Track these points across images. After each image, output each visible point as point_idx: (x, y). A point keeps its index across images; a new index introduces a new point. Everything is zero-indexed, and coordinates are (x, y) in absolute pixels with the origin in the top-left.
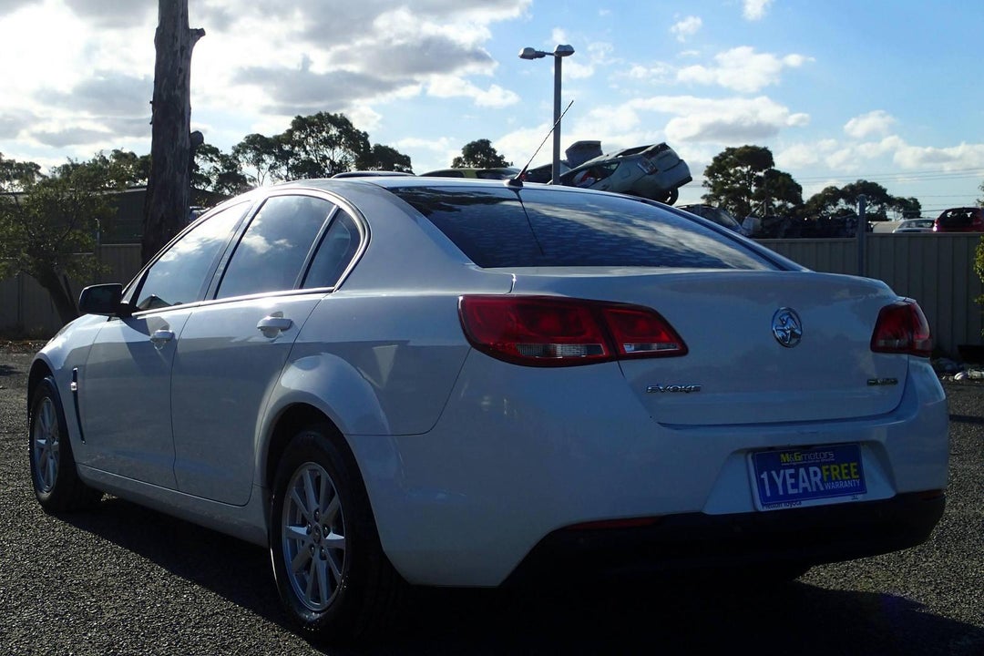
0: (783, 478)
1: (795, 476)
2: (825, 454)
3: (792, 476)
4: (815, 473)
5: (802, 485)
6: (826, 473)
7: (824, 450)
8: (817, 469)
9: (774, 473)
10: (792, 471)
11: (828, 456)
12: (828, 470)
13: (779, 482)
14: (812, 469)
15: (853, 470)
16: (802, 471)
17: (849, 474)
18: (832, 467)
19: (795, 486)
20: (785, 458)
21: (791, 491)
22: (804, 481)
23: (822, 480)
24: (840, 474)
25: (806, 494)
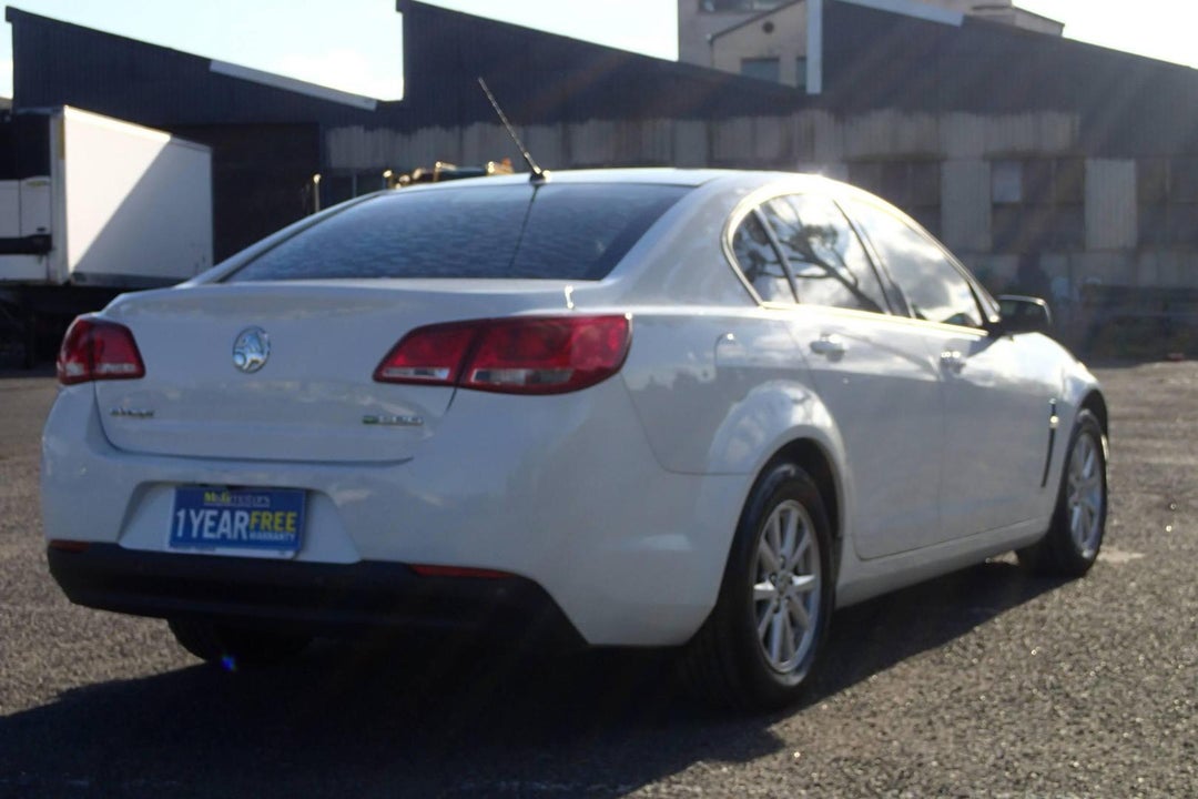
0: (202, 519)
1: (216, 519)
2: (260, 499)
3: (212, 518)
4: (242, 519)
5: (221, 529)
6: (254, 520)
7: (262, 494)
8: (245, 515)
9: (192, 513)
10: (215, 513)
11: (263, 502)
12: (259, 517)
13: (196, 523)
14: (238, 514)
15: (289, 522)
16: (226, 515)
17: (283, 525)
18: (265, 514)
19: (213, 530)
20: (209, 497)
21: (207, 535)
22: (225, 526)
23: (248, 529)
24: (272, 523)
25: (224, 541)
